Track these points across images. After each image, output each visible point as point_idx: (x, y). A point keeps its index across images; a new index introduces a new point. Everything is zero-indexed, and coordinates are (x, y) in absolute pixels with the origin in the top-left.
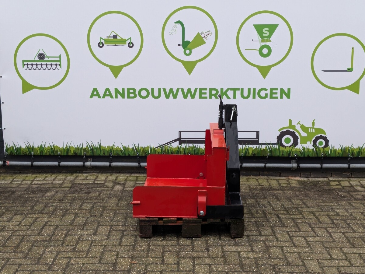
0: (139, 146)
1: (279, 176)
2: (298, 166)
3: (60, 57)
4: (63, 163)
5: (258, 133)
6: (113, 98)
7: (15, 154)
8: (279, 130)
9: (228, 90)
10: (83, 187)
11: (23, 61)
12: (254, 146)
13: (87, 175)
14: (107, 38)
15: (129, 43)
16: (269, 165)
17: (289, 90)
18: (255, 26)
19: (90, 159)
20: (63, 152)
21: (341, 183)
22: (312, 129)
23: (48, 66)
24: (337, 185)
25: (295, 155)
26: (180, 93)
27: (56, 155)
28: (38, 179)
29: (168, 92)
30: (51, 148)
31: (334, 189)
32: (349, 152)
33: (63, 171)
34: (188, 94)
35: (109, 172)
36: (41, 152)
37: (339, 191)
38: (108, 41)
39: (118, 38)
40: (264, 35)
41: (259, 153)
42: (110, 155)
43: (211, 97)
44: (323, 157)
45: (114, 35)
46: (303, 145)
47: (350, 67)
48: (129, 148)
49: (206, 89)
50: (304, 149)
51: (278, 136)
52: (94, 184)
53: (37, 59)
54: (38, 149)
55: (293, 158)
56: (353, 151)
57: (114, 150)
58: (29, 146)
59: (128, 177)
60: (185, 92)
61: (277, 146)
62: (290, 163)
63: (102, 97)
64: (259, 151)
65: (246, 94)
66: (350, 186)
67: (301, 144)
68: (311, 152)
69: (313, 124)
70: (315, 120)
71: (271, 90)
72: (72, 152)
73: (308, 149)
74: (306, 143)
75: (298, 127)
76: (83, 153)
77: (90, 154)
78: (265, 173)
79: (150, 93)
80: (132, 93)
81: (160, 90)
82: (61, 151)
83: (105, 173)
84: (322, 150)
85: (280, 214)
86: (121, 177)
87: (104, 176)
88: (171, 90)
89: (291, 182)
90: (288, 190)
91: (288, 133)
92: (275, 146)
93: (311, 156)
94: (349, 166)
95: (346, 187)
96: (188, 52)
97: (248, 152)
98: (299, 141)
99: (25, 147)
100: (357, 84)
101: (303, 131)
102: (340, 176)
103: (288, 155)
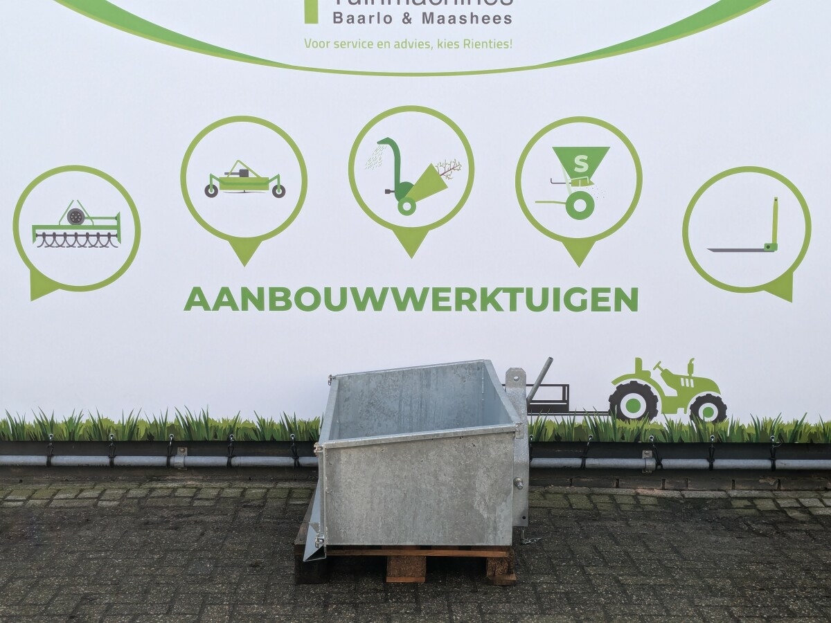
0: (297, 420)
1: (615, 485)
2: (659, 463)
3: (117, 218)
4: (121, 460)
5: (565, 387)
6: (237, 309)
7: (12, 440)
8: (614, 382)
9: (497, 291)
10: (166, 513)
11: (35, 227)
12: (557, 419)
13: (175, 485)
14: (226, 176)
15: (275, 188)
16: (591, 462)
17: (635, 291)
18: (556, 149)
19: (182, 450)
20: (120, 434)
21: (757, 502)
22: (687, 380)
23: (90, 237)
24: (746, 507)
25: (651, 438)
26: (390, 298)
27: (104, 439)
28: (62, 496)
29: (361, 298)
30: (95, 424)
31: (741, 517)
32: (772, 432)
33: (120, 478)
34: (409, 300)
35: (226, 478)
36: (70, 434)
37: (753, 522)
38: (227, 183)
39: (251, 175)
40: (577, 170)
41: (570, 434)
42: (229, 439)
43: (459, 308)
44: (714, 444)
45: (240, 170)
46: (668, 416)
47: (770, 241)
48: (272, 424)
49: (448, 290)
50: (670, 424)
51: (611, 396)
52: (190, 507)
53: (66, 222)
54: (64, 428)
55: (647, 446)
56: (782, 430)
57: (238, 429)
58: (44, 419)
59: (268, 489)
60: (402, 296)
61: (610, 417)
62: (640, 457)
63: (211, 309)
64: (569, 428)
65: (537, 301)
66: (777, 509)
67: (663, 413)
68: (687, 432)
69: (691, 367)
70: (693, 359)
71: (595, 291)
72: (142, 433)
73: (681, 425)
74: (676, 412)
75: (656, 376)
76: (168, 435)
77: (183, 437)
78: (583, 480)
79: (322, 298)
80: (280, 299)
81: (343, 291)
82: (116, 431)
83: (217, 481)
84: (711, 427)
85: (622, 575)
86: (254, 491)
87: (215, 488)
88: (370, 292)
89: (642, 502)
90: (638, 519)
91: (634, 387)
92: (606, 417)
93: (686, 440)
94: (774, 466)
95: (767, 511)
96: (407, 206)
97: (543, 433)
98: (659, 406)
99: (34, 422)
100: (787, 278)
101: (669, 384)
102: (753, 488)
103: (635, 440)
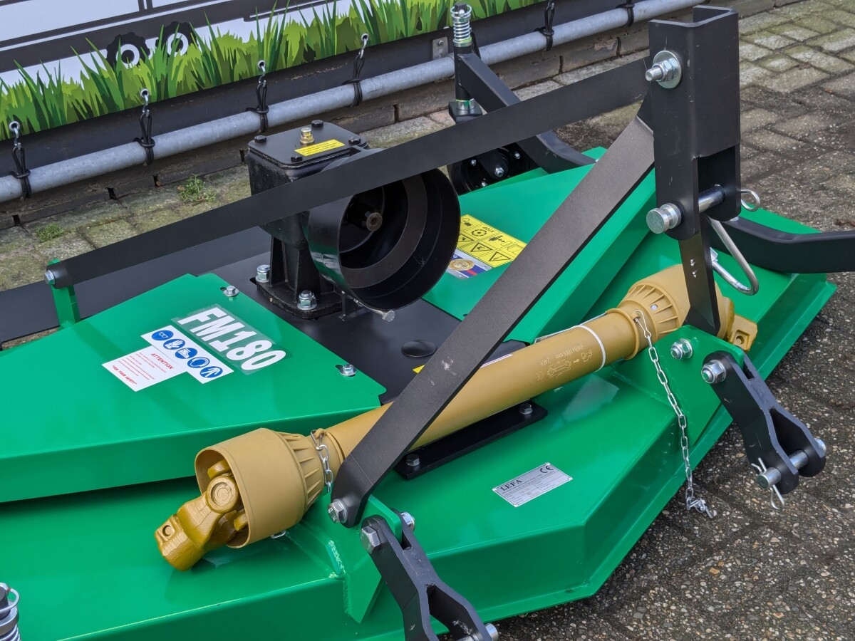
41: (329, 41)
64: (327, 30)
93: (515, 5)
97: (282, 51)
102: (587, 62)
103: (439, 26)
